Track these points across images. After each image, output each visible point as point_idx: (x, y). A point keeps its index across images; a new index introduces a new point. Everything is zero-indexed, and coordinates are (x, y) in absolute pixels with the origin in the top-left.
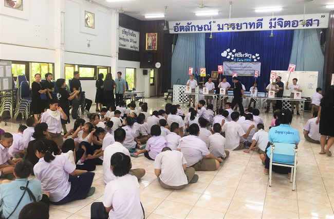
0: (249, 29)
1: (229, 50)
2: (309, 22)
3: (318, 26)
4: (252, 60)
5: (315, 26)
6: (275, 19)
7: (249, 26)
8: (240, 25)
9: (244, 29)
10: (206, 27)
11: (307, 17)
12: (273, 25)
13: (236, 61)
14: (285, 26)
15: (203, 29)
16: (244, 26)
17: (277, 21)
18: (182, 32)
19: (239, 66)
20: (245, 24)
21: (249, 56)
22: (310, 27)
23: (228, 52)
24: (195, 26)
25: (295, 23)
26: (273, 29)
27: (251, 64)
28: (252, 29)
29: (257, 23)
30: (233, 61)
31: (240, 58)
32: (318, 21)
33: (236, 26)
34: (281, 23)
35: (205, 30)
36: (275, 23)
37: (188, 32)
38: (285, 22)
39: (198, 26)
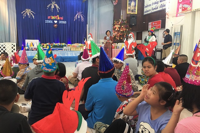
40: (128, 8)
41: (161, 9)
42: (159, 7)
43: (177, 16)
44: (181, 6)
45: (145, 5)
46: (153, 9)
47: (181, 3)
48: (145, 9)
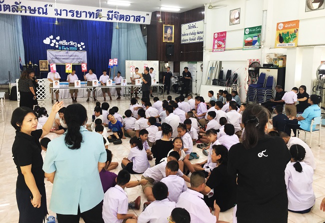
0: (88, 19)
1: (52, 37)
2: (138, 19)
3: (144, 22)
4: (78, 49)
5: (141, 22)
6: (112, 12)
7: (88, 15)
8: (79, 13)
9: (83, 18)
10: (41, 11)
11: (137, 14)
12: (110, 17)
13: (61, 50)
14: (120, 20)
15: (37, 12)
16: (84, 14)
17: (113, 13)
18: (7, 12)
19: (66, 54)
20: (85, 13)
21: (75, 44)
22: (138, 23)
23: (51, 40)
24: (25, 8)
25: (128, 18)
26: (110, 21)
27: (77, 53)
28: (91, 19)
29: (96, 13)
30: (58, 49)
31: (66, 46)
32: (144, 18)
33: (75, 14)
34: (117, 16)
35: (39, 13)
36: (112, 15)
37: (16, 13)
38: (120, 15)
39: (29, 8)
40: (164, 35)
41: (198, 41)
42: (196, 39)
43: (213, 51)
44: (216, 42)
45: (182, 33)
46: (190, 40)
47: (216, 39)
48: (183, 38)
